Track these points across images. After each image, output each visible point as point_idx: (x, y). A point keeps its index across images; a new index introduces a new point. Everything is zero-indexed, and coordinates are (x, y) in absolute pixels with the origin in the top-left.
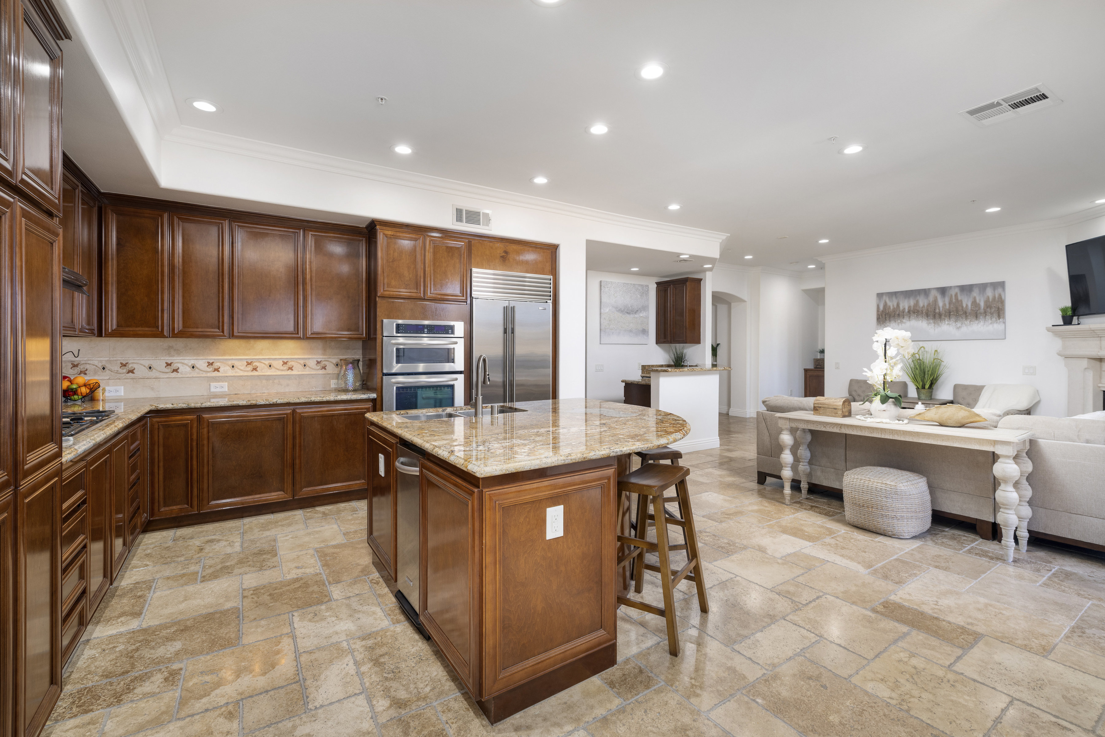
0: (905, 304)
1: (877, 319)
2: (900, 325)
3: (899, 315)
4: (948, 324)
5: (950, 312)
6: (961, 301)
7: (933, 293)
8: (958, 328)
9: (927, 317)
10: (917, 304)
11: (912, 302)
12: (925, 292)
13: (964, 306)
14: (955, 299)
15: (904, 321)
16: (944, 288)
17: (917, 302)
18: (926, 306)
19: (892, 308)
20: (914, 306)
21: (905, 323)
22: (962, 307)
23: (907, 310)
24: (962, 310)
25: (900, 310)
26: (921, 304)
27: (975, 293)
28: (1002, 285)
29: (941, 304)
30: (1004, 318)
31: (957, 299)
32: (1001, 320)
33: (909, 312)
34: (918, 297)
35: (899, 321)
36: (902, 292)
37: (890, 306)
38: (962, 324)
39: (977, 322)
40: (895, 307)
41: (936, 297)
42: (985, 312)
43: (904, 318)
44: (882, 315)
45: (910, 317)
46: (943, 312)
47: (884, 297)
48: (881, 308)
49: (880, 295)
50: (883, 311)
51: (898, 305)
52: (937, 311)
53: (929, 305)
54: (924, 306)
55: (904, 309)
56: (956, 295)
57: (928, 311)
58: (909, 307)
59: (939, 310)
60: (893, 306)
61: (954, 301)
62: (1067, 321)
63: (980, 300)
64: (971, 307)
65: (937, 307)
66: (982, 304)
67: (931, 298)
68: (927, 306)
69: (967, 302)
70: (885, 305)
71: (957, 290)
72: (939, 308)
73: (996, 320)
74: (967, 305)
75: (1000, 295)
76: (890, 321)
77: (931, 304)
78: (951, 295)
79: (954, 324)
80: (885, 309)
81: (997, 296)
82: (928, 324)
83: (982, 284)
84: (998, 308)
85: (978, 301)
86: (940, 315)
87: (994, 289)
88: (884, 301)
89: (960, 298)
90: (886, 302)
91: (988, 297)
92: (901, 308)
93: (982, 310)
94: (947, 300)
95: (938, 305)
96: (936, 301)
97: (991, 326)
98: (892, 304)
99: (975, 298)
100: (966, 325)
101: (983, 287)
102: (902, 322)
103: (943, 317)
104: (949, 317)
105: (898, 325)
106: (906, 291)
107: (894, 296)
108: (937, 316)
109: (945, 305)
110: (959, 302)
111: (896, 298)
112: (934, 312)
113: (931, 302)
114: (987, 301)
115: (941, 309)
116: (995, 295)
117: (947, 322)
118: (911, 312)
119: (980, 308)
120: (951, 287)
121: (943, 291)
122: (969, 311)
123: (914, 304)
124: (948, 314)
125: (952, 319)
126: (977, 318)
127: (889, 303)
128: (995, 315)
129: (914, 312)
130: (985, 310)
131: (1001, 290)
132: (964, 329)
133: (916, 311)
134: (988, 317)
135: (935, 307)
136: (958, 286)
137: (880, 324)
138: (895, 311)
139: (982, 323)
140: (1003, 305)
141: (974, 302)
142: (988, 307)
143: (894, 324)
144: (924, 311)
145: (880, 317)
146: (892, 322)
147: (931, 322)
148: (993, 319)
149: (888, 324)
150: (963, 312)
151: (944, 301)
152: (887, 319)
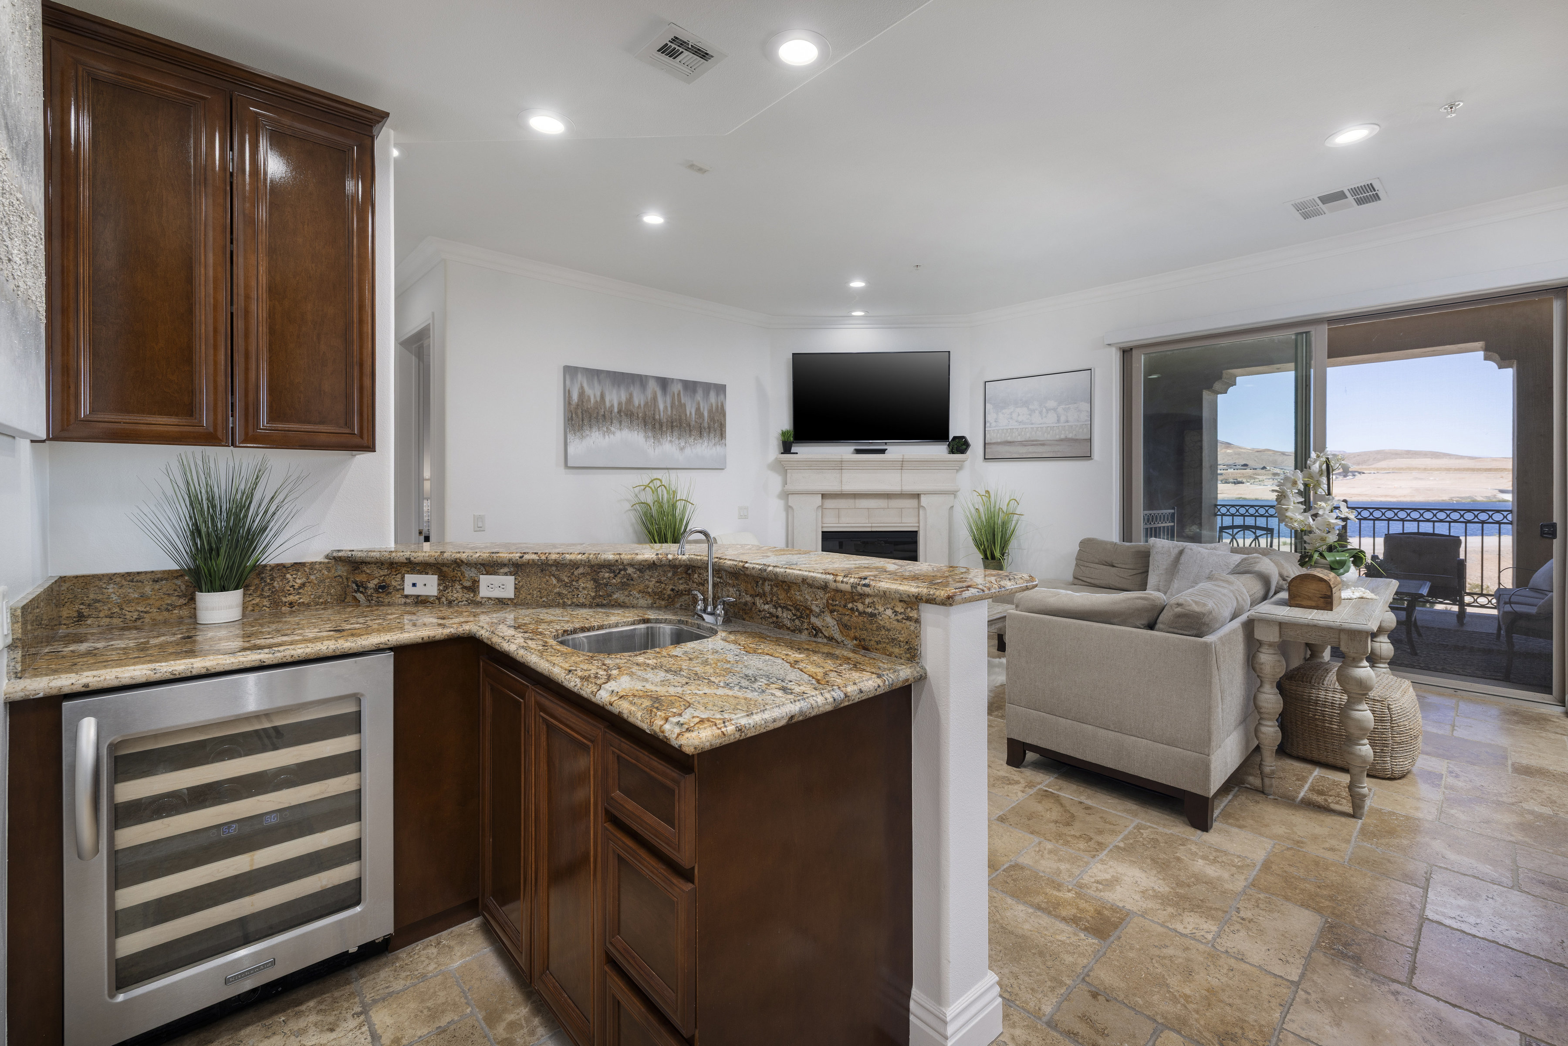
0: (614, 398)
1: (566, 420)
2: (607, 437)
3: (604, 416)
4: (671, 441)
5: (672, 422)
6: (685, 405)
7: (652, 385)
8: (682, 449)
9: (645, 426)
10: (630, 400)
11: (624, 396)
12: (640, 380)
14: (678, 401)
15: (613, 429)
16: (665, 378)
17: (631, 395)
18: (642, 406)
19: (592, 400)
20: (626, 403)
21: (614, 433)
22: (686, 415)
23: (616, 410)
24: (686, 420)
25: (605, 408)
26: (636, 403)
27: (699, 396)
28: (721, 389)
29: (661, 406)
30: (725, 438)
32: (723, 440)
33: (619, 412)
34: (632, 389)
35: (605, 429)
36: (609, 374)
37: (589, 397)
38: (686, 443)
39: (701, 441)
40: (598, 400)
41: (656, 393)
42: (709, 428)
43: (612, 423)
44: (576, 414)
45: (620, 422)
46: (665, 420)
47: (580, 376)
48: (575, 397)
49: (570, 371)
50: (578, 405)
51: (602, 396)
52: (657, 417)
53: (646, 404)
54: (639, 406)
55: (612, 406)
56: (679, 394)
57: (646, 415)
58: (620, 404)
59: (660, 415)
60: (595, 396)
61: (677, 403)
62: (787, 448)
63: (704, 408)
64: (695, 417)
65: (657, 409)
66: (706, 414)
67: (649, 394)
68: (645, 406)
69: (690, 409)
70: (582, 394)
71: (680, 386)
72: (659, 411)
73: (719, 441)
74: (691, 413)
76: (591, 427)
77: (650, 403)
78: (674, 394)
79: (677, 442)
80: (583, 402)
81: (719, 405)
82: (647, 438)
83: (706, 383)
84: (721, 424)
85: (702, 409)
86: (661, 425)
87: (717, 395)
88: (579, 383)
89: (683, 401)
90: (582, 387)
91: (712, 405)
92: (608, 404)
93: (706, 425)
94: (669, 400)
95: (658, 406)
96: (655, 399)
97: (714, 448)
98: (593, 393)
99: (699, 404)
101: (708, 387)
102: (608, 431)
103: (664, 428)
105: (604, 435)
106: (615, 372)
107: (596, 377)
108: (657, 426)
109: (666, 408)
110: (682, 406)
111: (599, 381)
112: (654, 419)
113: (649, 398)
114: (710, 411)
115: (662, 414)
116: (718, 403)
117: (669, 439)
118: (622, 414)
119: (703, 420)
121: (664, 383)
122: (693, 423)
123: (627, 399)
124: (670, 424)
125: (675, 434)
126: (701, 435)
127: (589, 391)
128: (718, 432)
129: (626, 415)
130: (708, 424)
131: (722, 397)
132: (688, 451)
133: (629, 413)
134: (712, 435)
135: (654, 410)
136: (681, 380)
137: (574, 430)
138: (597, 408)
139: (706, 444)
140: (725, 420)
141: (698, 409)
142: (711, 421)
143: (597, 433)
144: (640, 415)
145: (574, 415)
146: (594, 430)
147: (650, 434)
148: (717, 439)
149: (588, 432)
150: (687, 425)
151: (665, 402)
152: (586, 422)
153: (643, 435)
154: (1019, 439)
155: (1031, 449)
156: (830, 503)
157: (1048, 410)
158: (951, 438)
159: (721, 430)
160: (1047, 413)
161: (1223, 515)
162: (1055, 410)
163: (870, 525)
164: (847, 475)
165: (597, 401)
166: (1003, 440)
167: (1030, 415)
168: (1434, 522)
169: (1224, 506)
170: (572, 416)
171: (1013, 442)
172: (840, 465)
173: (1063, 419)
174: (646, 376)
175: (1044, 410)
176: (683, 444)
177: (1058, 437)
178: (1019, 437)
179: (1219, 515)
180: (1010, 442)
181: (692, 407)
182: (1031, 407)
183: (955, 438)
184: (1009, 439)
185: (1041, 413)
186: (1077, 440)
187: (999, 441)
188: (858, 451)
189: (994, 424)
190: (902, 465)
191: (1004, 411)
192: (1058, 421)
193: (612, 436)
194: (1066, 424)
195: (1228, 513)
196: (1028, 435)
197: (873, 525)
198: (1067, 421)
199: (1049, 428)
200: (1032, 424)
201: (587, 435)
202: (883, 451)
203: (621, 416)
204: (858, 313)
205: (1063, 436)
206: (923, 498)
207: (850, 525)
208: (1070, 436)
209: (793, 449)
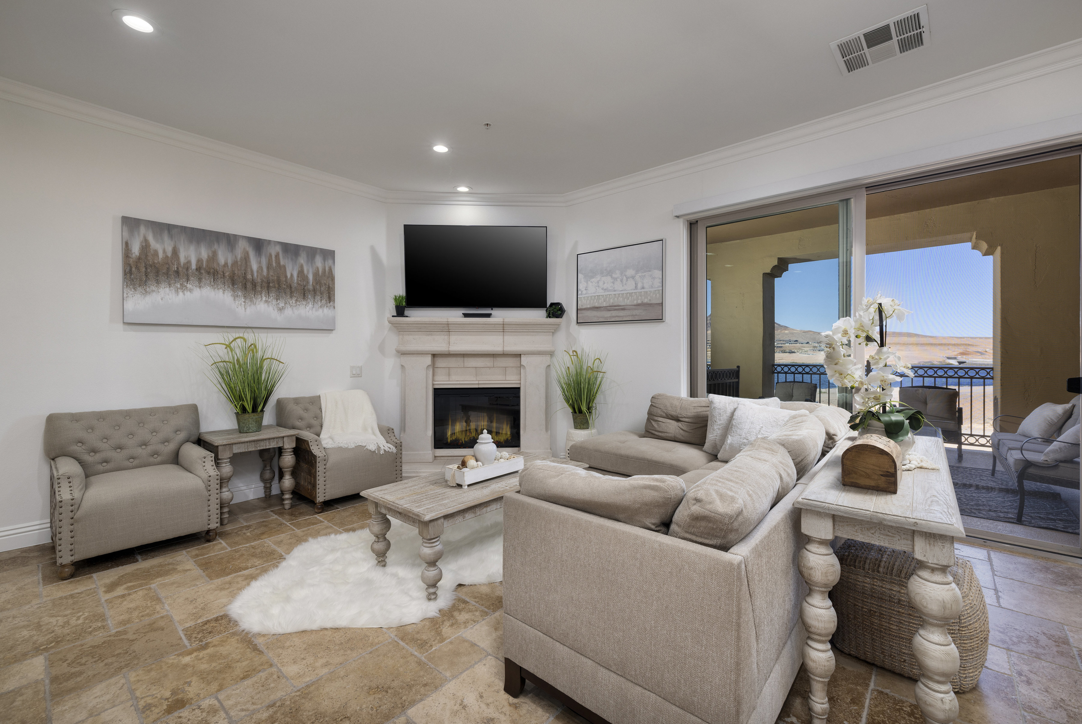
0: (191, 254)
1: (125, 273)
2: (181, 294)
3: (177, 272)
4: (266, 301)
5: (268, 283)
6: (284, 267)
7: (242, 245)
8: (281, 310)
9: (233, 283)
10: (213, 258)
11: (204, 254)
12: (227, 239)
13: (289, 276)
14: (276, 262)
15: (189, 286)
16: (259, 239)
17: (215, 254)
18: (230, 265)
19: (161, 255)
20: (208, 261)
21: (191, 291)
22: (286, 277)
23: (194, 266)
24: (287, 282)
25: (179, 264)
26: (222, 260)
27: (302, 260)
28: (329, 255)
29: (255, 267)
30: (334, 301)
31: (279, 263)
32: (331, 303)
33: (199, 269)
34: (216, 246)
35: (179, 286)
36: (184, 229)
37: (156, 253)
38: (286, 303)
39: (304, 303)
40: (169, 254)
41: (247, 253)
42: (315, 291)
43: (188, 280)
44: (137, 268)
45: (200, 280)
46: (259, 280)
47: (142, 229)
48: (136, 250)
49: (130, 223)
50: (139, 258)
51: (175, 252)
52: (249, 277)
53: (235, 263)
54: (226, 265)
55: (189, 262)
56: (277, 256)
57: (234, 274)
58: (199, 261)
59: (252, 275)
60: (164, 251)
61: (274, 264)
62: (400, 312)
63: (308, 272)
64: (297, 280)
65: (249, 270)
66: (311, 277)
67: (239, 253)
68: (232, 265)
69: (291, 271)
70: (145, 247)
71: (278, 249)
72: (252, 271)
73: (326, 304)
74: (292, 275)
75: (330, 270)
76: (158, 282)
77: (239, 263)
78: (271, 255)
79: (274, 302)
80: (147, 256)
81: (327, 269)
82: (235, 297)
83: (311, 248)
84: (329, 287)
85: (305, 272)
86: (254, 285)
87: (324, 259)
89: (282, 263)
90: (146, 240)
91: (318, 268)
92: (182, 260)
93: (310, 287)
94: (264, 261)
95: (251, 266)
96: (246, 259)
97: (321, 310)
98: (161, 247)
99: (302, 266)
100: (291, 306)
101: (312, 252)
102: (183, 288)
103: (259, 288)
104: (268, 289)
105: (177, 292)
106: (193, 229)
107: (166, 232)
108: (249, 285)
109: (260, 268)
110: (281, 268)
111: (171, 237)
112: (245, 278)
113: (239, 257)
114: (316, 274)
115: (255, 274)
116: (325, 267)
117: (264, 299)
118: (203, 271)
119: (308, 282)
120: (269, 242)
121: (258, 244)
122: (295, 285)
123: (208, 256)
124: (265, 285)
125: (273, 294)
126: (304, 297)
127: (154, 244)
128: (325, 296)
129: (209, 273)
130: (314, 286)
131: (330, 262)
132: (288, 312)
133: (212, 271)
134: (318, 298)
135: (245, 270)
136: (279, 243)
137: (134, 284)
138: (167, 263)
139: (310, 305)
140: (334, 284)
141: (301, 272)
142: (317, 284)
143: (167, 289)
144: (227, 274)
145: (133, 269)
146: (163, 286)
147: (240, 294)
148: (324, 301)
149: (153, 288)
150: (287, 286)
151: (260, 262)
152: (151, 275)
153: (230, 294)
154: (605, 304)
155: (614, 313)
156: (441, 363)
157: (627, 278)
158: (548, 305)
159: (329, 293)
160: (627, 280)
161: (779, 373)
162: (633, 277)
163: (477, 382)
164: (453, 338)
165: (167, 257)
166: (591, 306)
167: (613, 283)
168: (935, 377)
169: (779, 365)
170: (131, 270)
171: (600, 307)
172: (447, 328)
173: (640, 285)
174: (235, 236)
175: (625, 278)
176: (282, 305)
177: (635, 302)
178: (604, 303)
179: (776, 373)
180: (597, 308)
181: (293, 269)
182: (614, 276)
183: (552, 304)
184: (597, 305)
185: (622, 281)
186: (651, 304)
187: (589, 306)
188: (466, 315)
189: (584, 292)
190: (504, 328)
191: (593, 280)
192: (636, 287)
193: (188, 294)
194: (643, 290)
195: (782, 371)
196: (612, 301)
197: (480, 382)
198: (643, 288)
199: (628, 294)
200: (615, 291)
201: (153, 291)
202: (489, 316)
203: (201, 273)
204: (463, 189)
205: (639, 302)
206: (523, 358)
207: (458, 382)
208: (646, 301)
209: (407, 312)
